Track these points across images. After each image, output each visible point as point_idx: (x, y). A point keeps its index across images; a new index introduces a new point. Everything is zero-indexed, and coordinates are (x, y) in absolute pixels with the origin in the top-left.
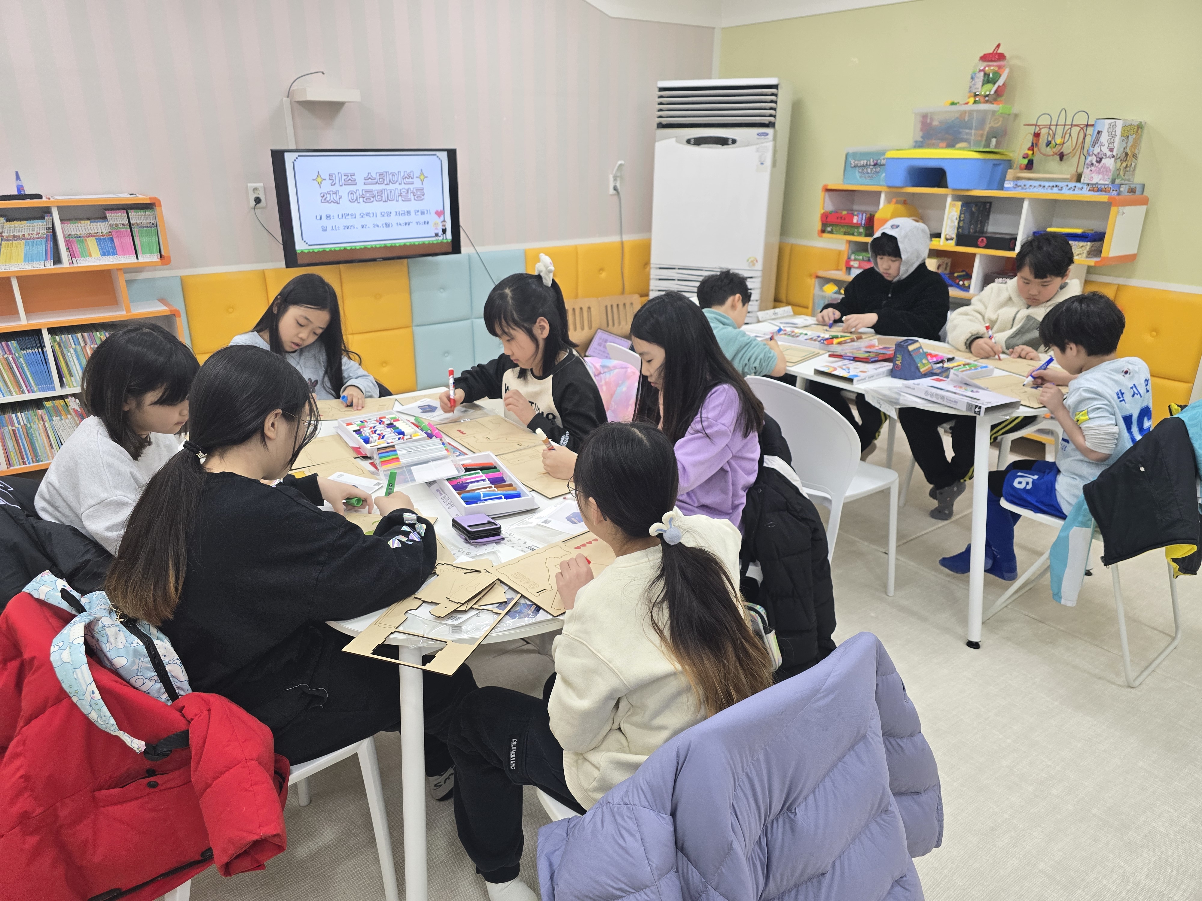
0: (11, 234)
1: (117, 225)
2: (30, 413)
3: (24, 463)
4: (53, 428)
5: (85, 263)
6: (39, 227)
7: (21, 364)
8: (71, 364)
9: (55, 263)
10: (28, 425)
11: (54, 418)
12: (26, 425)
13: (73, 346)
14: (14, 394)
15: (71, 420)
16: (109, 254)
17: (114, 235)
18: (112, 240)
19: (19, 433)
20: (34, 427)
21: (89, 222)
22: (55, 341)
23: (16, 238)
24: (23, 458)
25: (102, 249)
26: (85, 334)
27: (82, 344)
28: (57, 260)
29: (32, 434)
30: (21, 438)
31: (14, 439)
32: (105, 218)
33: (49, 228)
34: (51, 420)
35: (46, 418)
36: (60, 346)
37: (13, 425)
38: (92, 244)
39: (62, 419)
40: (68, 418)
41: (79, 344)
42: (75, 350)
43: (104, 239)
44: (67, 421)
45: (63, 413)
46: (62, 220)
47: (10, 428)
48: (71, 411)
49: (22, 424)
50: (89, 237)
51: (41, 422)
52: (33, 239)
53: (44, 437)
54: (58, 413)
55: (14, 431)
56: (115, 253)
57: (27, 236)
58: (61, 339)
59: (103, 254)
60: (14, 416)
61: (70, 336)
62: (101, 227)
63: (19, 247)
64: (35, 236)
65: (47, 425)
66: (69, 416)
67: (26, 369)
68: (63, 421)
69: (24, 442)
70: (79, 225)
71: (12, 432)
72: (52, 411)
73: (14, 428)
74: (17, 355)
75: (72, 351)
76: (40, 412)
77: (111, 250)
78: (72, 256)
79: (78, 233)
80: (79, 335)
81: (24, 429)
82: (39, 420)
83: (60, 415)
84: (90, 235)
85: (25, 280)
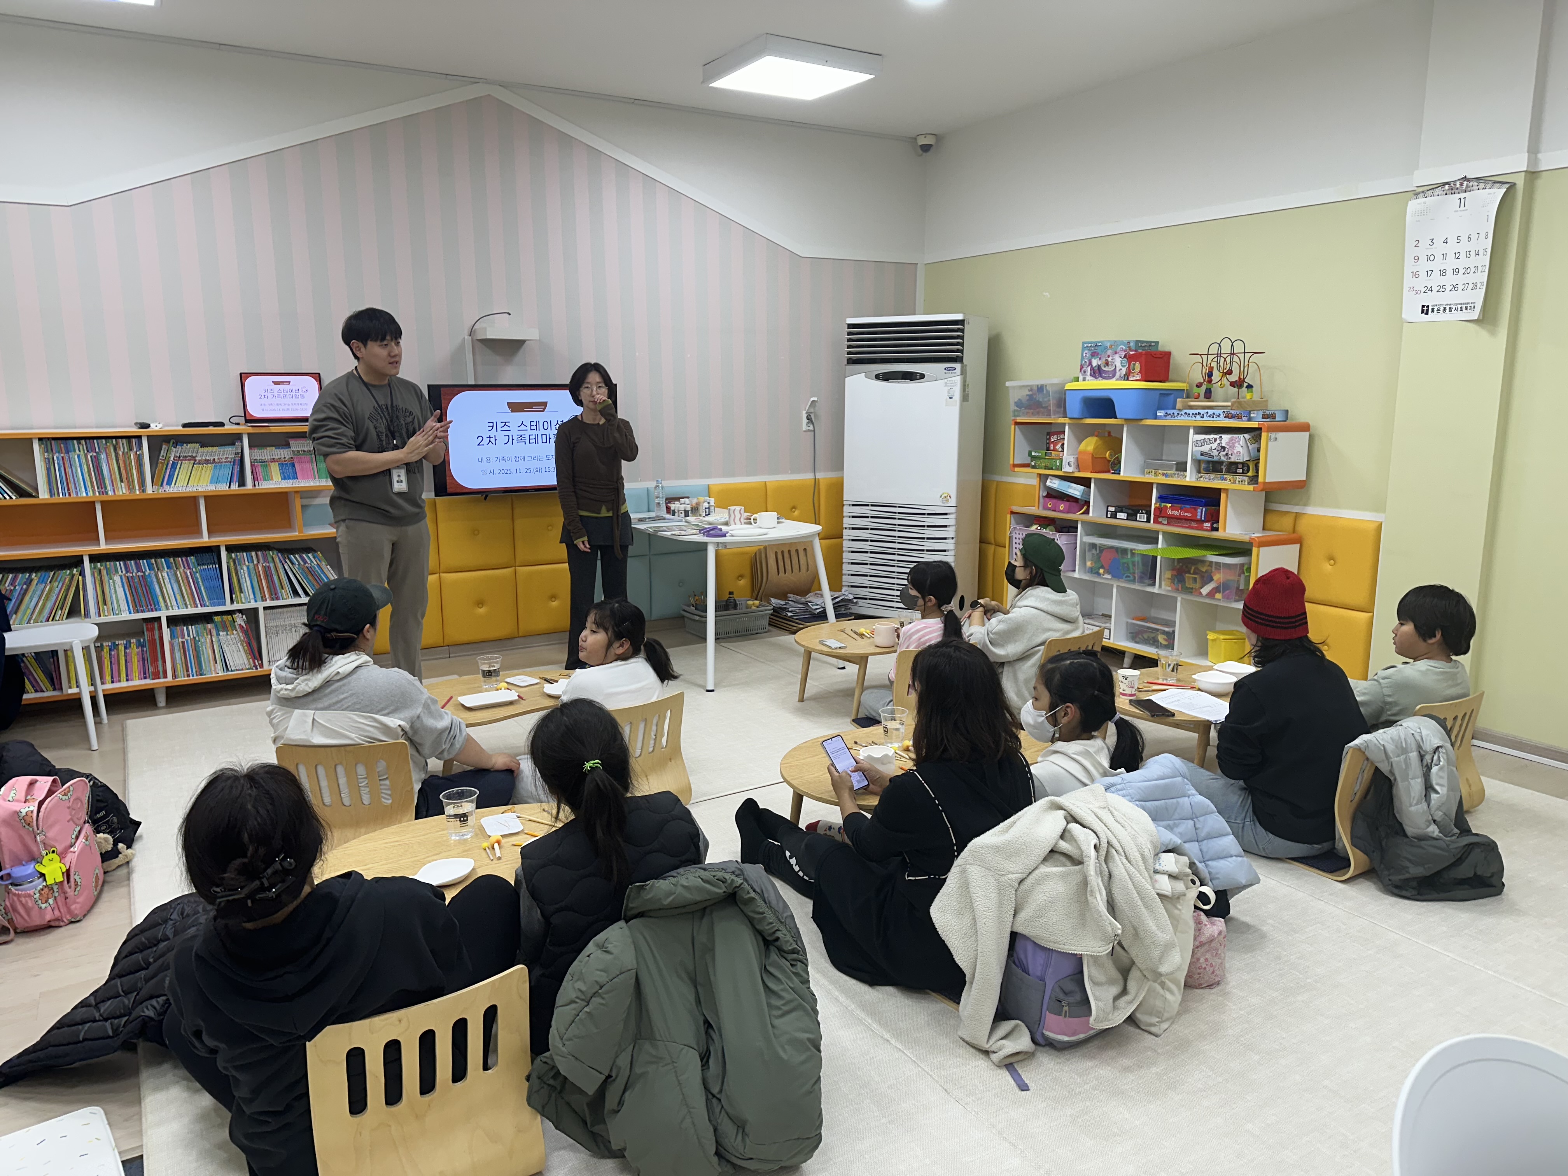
0: (204, 458)
1: (298, 451)
2: (200, 627)
3: (188, 676)
4: (219, 641)
5: (266, 486)
6: (228, 453)
7: (197, 579)
8: (242, 581)
9: (239, 486)
10: (197, 638)
11: (221, 633)
12: (194, 638)
13: (247, 563)
14: (189, 607)
15: (236, 636)
16: (289, 478)
17: (295, 460)
18: (293, 465)
19: (188, 646)
20: (203, 640)
21: (274, 448)
22: (231, 558)
23: (207, 462)
24: (188, 671)
25: (283, 473)
26: (259, 553)
27: (255, 562)
28: (242, 483)
29: (199, 647)
30: (189, 651)
31: (182, 651)
32: (288, 445)
33: (238, 453)
34: (218, 635)
35: (214, 632)
36: (234, 563)
37: (183, 637)
38: (275, 469)
39: (227, 634)
40: (233, 634)
41: (253, 562)
42: (248, 567)
43: (286, 464)
44: (232, 636)
45: (229, 628)
46: (250, 447)
47: (181, 640)
48: (237, 627)
49: (192, 637)
50: (272, 462)
51: (209, 637)
52: (222, 463)
53: (210, 652)
54: (225, 629)
55: (183, 642)
56: (295, 477)
57: (216, 460)
58: (237, 556)
59: (284, 478)
60: (185, 628)
61: (245, 554)
62: (283, 454)
63: (207, 471)
64: (224, 460)
65: (214, 639)
66: (235, 632)
67: (201, 583)
68: (228, 637)
69: (191, 654)
70: (265, 451)
71: (181, 644)
72: (219, 625)
73: (184, 640)
74: (194, 570)
75: (245, 568)
76: (209, 626)
77: (291, 475)
78: (255, 479)
79: (263, 458)
80: (253, 554)
81: (193, 642)
82: (207, 635)
83: (227, 631)
84: (273, 461)
85: (212, 500)
